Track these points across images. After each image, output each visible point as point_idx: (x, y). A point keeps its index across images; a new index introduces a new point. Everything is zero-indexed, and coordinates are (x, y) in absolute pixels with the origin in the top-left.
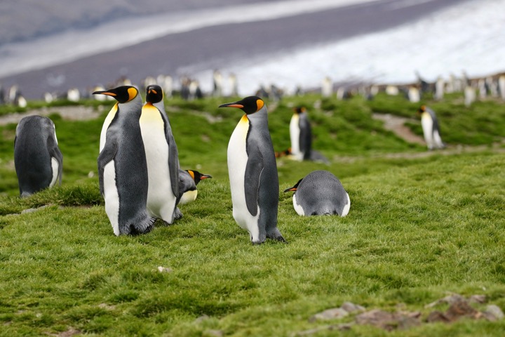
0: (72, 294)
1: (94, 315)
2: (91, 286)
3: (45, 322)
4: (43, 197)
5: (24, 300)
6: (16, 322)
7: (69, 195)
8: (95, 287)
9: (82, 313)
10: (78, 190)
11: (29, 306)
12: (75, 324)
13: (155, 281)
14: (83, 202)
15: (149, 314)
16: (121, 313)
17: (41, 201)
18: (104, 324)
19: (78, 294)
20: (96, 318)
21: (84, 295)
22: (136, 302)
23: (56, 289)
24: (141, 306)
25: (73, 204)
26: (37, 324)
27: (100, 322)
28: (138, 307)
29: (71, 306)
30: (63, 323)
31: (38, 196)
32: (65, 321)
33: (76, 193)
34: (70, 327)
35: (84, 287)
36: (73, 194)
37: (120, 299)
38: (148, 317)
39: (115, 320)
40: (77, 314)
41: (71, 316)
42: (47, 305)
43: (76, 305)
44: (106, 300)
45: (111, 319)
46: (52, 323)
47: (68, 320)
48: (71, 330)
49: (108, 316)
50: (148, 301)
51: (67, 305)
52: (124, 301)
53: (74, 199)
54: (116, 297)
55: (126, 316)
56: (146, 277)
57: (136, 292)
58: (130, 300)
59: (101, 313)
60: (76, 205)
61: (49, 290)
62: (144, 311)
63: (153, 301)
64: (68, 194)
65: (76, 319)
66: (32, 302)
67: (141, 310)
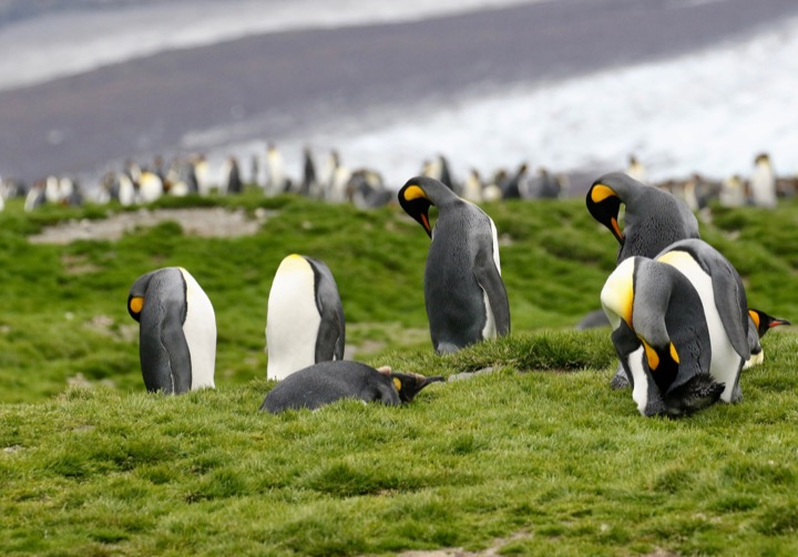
0: (641, 498)
1: (693, 529)
2: (668, 487)
3: (615, 538)
4: (481, 353)
5: (564, 506)
6: (569, 537)
7: (528, 351)
8: (675, 489)
9: (672, 526)
10: (544, 343)
11: (574, 515)
12: (664, 542)
13: (778, 480)
14: (553, 363)
15: (784, 531)
16: (735, 528)
17: (480, 359)
18: (714, 544)
19: (652, 499)
20: (697, 534)
21: (660, 501)
22: (756, 512)
23: (609, 491)
24: (770, 516)
25: (535, 366)
26: (603, 540)
27: (706, 539)
28: (765, 519)
29: (647, 516)
30: (646, 541)
31: (472, 352)
32: (646, 537)
33: (540, 349)
34: (657, 548)
35: (656, 489)
36: (535, 350)
37: (728, 508)
38: (781, 534)
39: (727, 538)
40: (666, 528)
41: (657, 530)
42: (609, 513)
43: (655, 514)
44: (704, 507)
45: (722, 536)
46: (628, 540)
47: (652, 536)
48: (661, 552)
49: (716, 532)
50: (781, 510)
51: (641, 515)
52: (734, 511)
53: (536, 358)
54: (720, 504)
55: (745, 532)
56: (762, 474)
57: (751, 495)
58: (744, 508)
59: (705, 528)
60: (540, 368)
61: (599, 493)
62: (774, 525)
63: (788, 510)
64: (526, 349)
65: (663, 535)
66: (578, 509)
67: (768, 524)
